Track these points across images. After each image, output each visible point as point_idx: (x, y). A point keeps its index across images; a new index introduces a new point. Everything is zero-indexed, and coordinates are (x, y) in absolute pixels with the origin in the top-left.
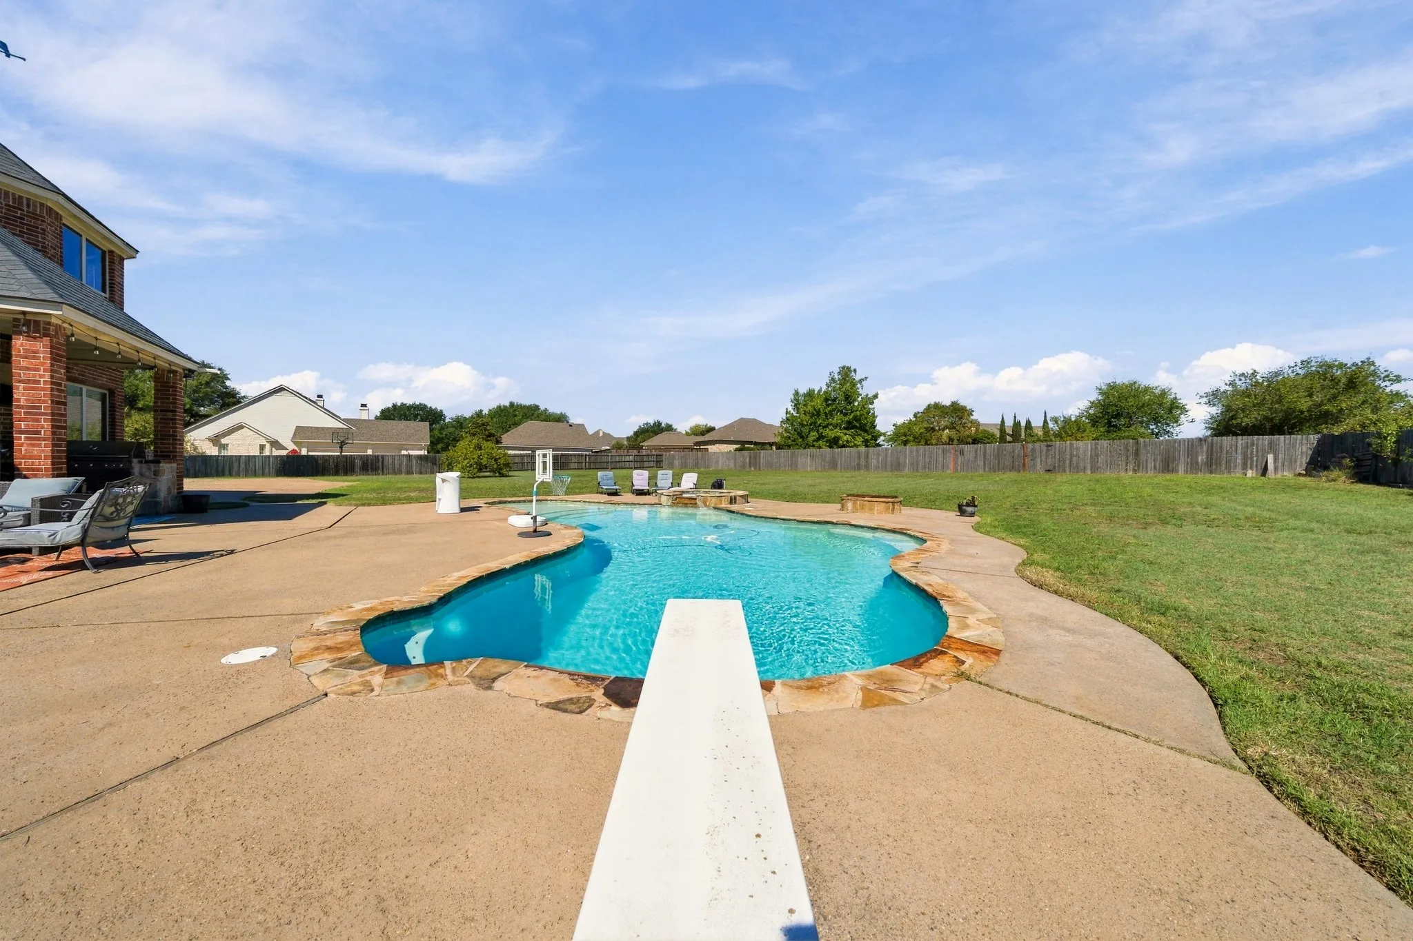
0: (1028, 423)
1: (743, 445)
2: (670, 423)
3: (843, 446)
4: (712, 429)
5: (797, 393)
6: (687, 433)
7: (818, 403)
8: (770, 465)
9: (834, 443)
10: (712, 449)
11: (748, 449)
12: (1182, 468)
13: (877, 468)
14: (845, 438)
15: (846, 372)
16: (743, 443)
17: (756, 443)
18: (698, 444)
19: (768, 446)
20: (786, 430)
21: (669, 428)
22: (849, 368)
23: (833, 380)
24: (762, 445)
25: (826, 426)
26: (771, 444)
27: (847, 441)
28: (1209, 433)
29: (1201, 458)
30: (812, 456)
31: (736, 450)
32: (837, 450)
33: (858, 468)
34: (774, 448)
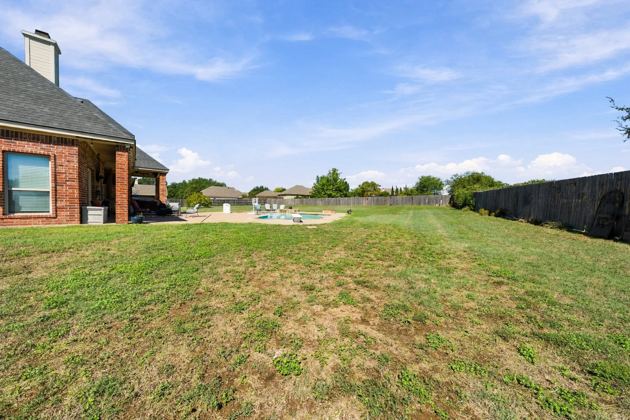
0: (401, 189)
1: (297, 196)
2: (267, 187)
3: (333, 197)
4: (284, 190)
5: (318, 177)
6: (274, 192)
7: (324, 181)
8: (307, 204)
9: (330, 196)
10: (285, 198)
11: (300, 198)
12: (422, 204)
13: (342, 204)
14: (333, 194)
15: (335, 170)
16: (297, 195)
17: (302, 196)
18: (279, 196)
19: (307, 197)
20: (314, 191)
21: (267, 189)
22: (335, 169)
23: (330, 173)
24: (305, 196)
25: (328, 190)
26: (308, 196)
27: (335, 195)
28: (449, 194)
29: (427, 201)
30: (322, 200)
31: (295, 198)
32: (330, 198)
33: (337, 204)
34: (309, 197)
